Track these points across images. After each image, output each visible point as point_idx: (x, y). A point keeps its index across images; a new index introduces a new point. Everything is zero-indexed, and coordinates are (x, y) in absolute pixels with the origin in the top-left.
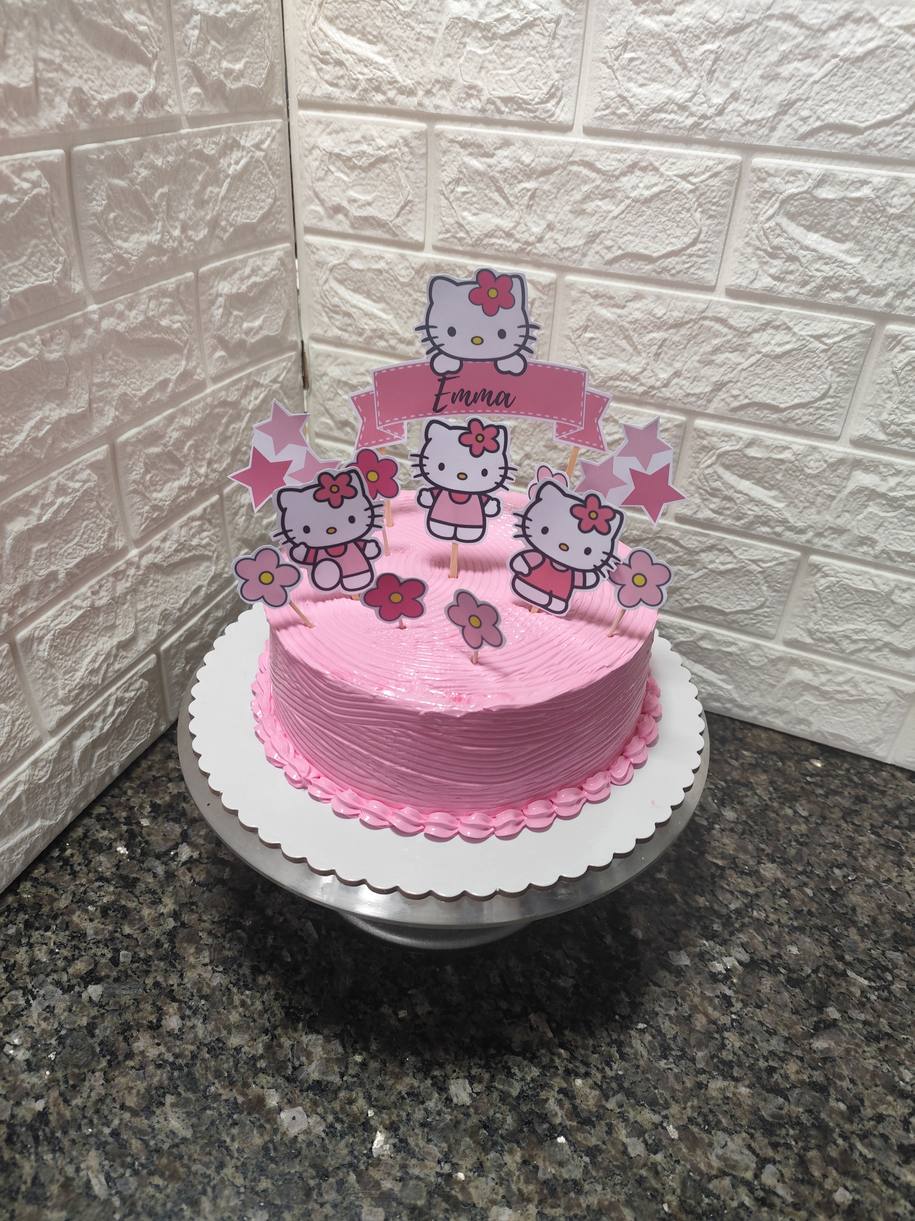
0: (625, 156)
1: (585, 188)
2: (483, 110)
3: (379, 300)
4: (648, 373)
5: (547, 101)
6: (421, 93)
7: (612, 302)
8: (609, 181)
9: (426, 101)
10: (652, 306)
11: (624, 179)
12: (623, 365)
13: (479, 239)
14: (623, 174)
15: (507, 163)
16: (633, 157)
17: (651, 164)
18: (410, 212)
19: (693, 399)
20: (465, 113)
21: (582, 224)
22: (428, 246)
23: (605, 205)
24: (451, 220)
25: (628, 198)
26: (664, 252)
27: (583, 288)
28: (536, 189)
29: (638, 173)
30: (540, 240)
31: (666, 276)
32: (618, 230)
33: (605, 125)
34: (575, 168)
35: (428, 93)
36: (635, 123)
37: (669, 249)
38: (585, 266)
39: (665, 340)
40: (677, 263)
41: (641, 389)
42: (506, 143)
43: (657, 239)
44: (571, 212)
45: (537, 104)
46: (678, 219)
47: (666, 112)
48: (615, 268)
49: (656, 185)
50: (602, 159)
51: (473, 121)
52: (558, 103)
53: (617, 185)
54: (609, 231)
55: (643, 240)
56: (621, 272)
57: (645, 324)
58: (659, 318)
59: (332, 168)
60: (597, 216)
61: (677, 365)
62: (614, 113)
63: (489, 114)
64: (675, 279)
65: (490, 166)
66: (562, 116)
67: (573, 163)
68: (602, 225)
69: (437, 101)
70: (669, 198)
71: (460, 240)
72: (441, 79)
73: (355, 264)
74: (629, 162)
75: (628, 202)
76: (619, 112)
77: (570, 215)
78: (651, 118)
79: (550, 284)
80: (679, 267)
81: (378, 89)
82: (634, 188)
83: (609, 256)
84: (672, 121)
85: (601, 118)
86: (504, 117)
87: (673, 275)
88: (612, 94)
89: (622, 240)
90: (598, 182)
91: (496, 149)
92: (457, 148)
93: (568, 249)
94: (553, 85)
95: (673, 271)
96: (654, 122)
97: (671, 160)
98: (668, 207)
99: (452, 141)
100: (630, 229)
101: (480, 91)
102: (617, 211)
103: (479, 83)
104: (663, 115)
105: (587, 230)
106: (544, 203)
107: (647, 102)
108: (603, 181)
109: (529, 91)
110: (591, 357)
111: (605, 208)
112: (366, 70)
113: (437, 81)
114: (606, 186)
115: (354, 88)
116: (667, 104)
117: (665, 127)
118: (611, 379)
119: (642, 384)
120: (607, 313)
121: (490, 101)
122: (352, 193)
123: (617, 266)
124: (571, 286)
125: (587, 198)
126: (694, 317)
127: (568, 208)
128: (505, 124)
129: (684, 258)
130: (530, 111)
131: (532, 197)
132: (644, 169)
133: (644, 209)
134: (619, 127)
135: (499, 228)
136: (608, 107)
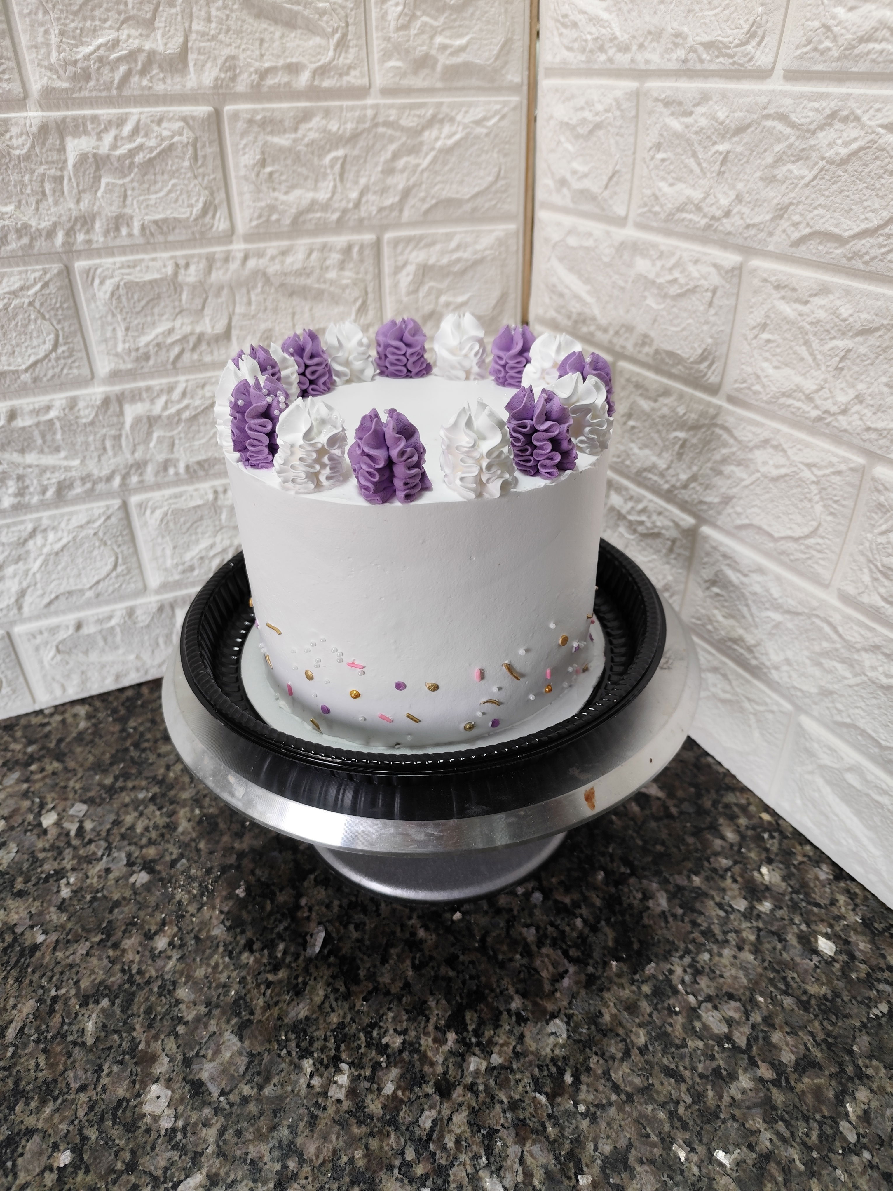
0: (824, 104)
1: (778, 148)
2: (685, 61)
3: (587, 281)
4: (824, 393)
5: (747, 43)
6: (634, 48)
7: (795, 295)
8: (804, 138)
9: (639, 57)
10: (838, 303)
11: (821, 135)
12: (798, 379)
13: (671, 214)
14: (821, 128)
15: (703, 122)
16: (832, 104)
17: (853, 113)
18: (617, 183)
19: (874, 436)
20: (672, 65)
21: (772, 194)
22: (630, 222)
23: (796, 169)
24: (648, 192)
25: (823, 158)
26: (857, 230)
27: (765, 275)
28: (728, 152)
29: (838, 125)
30: (727, 214)
31: (858, 264)
32: (809, 201)
33: (806, 65)
34: (769, 123)
35: (641, 46)
36: (838, 59)
37: (864, 226)
38: (771, 248)
39: (849, 351)
40: (872, 246)
41: (814, 413)
42: (705, 98)
43: (851, 214)
44: (761, 179)
45: (737, 46)
46: (878, 186)
47: (876, 41)
48: (802, 251)
49: (856, 139)
50: (798, 110)
51: (676, 74)
52: (759, 43)
53: (812, 142)
54: (799, 203)
55: (836, 215)
56: (809, 257)
57: (828, 327)
58: (845, 320)
59: (563, 139)
60: (788, 182)
61: (861, 387)
62: (815, 49)
63: (690, 65)
64: (868, 268)
65: (687, 127)
66: (763, 59)
67: (767, 117)
68: (792, 195)
69: (648, 55)
70: (869, 157)
71: (656, 214)
72: (653, 29)
73: (572, 241)
74: (828, 112)
75: (822, 163)
76: (821, 47)
77: (761, 184)
78: (857, 51)
79: (733, 269)
80: (874, 252)
81: (602, 49)
82: (830, 145)
83: (796, 235)
84: (882, 52)
85: (801, 57)
86: (706, 66)
87: (866, 263)
88: (816, 24)
89: (811, 215)
90: (792, 139)
91: (696, 105)
92: (660, 108)
93: (754, 225)
94: (754, 22)
95: (867, 258)
96: (860, 56)
97: (877, 106)
98: (867, 170)
99: (657, 100)
100: (822, 200)
101: (685, 38)
102: (810, 176)
103: (686, 29)
104: (871, 46)
105: (775, 201)
106: (735, 169)
107: (854, 29)
108: (798, 137)
109: (730, 32)
110: (765, 365)
111: (796, 172)
112: (594, 30)
113: (650, 33)
114: (800, 144)
115: (583, 50)
116: (877, 30)
117: (874, 61)
118: (784, 394)
119: (817, 407)
120: (788, 310)
121: (692, 50)
122: (575, 165)
123: (803, 248)
124: (754, 271)
125: (779, 161)
126: (885, 322)
127: (758, 174)
128: (706, 74)
129: (881, 239)
130: (731, 56)
131: (724, 162)
132: (845, 120)
133: (840, 173)
134: (820, 67)
135: (689, 200)
136: (809, 42)
